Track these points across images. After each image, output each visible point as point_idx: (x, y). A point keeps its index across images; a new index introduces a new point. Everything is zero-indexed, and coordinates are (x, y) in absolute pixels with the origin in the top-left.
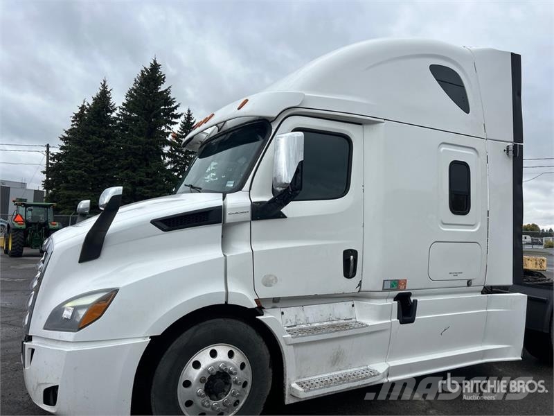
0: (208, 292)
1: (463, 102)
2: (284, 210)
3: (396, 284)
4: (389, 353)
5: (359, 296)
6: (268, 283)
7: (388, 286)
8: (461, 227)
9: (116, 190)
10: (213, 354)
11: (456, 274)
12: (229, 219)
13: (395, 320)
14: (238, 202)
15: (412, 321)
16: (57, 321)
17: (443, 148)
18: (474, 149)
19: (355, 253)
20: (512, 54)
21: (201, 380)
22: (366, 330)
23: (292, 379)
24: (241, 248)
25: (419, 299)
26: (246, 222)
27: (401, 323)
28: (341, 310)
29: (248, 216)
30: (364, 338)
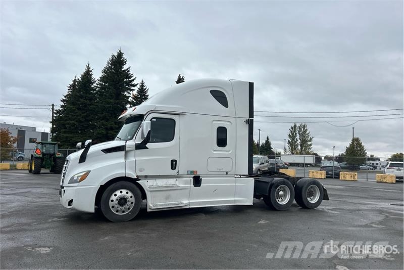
0: (120, 172)
1: (225, 104)
2: (146, 146)
3: (192, 172)
4: (189, 198)
5: (178, 176)
6: (141, 171)
7: (189, 173)
8: (222, 152)
9: (90, 141)
10: (121, 192)
11: (220, 169)
12: (127, 149)
13: (192, 185)
14: (131, 144)
15: (200, 186)
16: (72, 181)
17: (215, 122)
18: (230, 122)
19: (176, 161)
20: (250, 83)
21: (117, 200)
22: (179, 188)
23: (150, 203)
24: (131, 159)
25: (202, 178)
26: (133, 150)
27: (195, 186)
28: (171, 182)
29: (134, 148)
30: (179, 191)
